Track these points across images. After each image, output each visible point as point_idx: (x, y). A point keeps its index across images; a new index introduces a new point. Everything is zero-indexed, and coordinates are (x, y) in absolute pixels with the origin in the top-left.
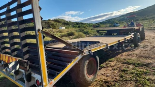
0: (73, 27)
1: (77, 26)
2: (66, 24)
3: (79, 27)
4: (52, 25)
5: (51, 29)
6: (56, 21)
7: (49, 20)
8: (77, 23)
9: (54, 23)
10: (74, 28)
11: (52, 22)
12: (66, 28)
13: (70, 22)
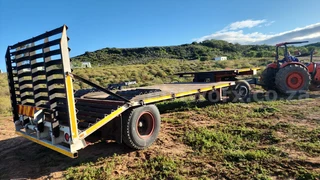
0: (245, 55)
1: (255, 53)
2: (228, 49)
3: (259, 55)
4: (200, 52)
5: (198, 61)
6: (207, 44)
7: (193, 43)
8: (254, 48)
9: (204, 49)
10: (247, 59)
11: (200, 47)
12: (229, 58)
13: (237, 45)
